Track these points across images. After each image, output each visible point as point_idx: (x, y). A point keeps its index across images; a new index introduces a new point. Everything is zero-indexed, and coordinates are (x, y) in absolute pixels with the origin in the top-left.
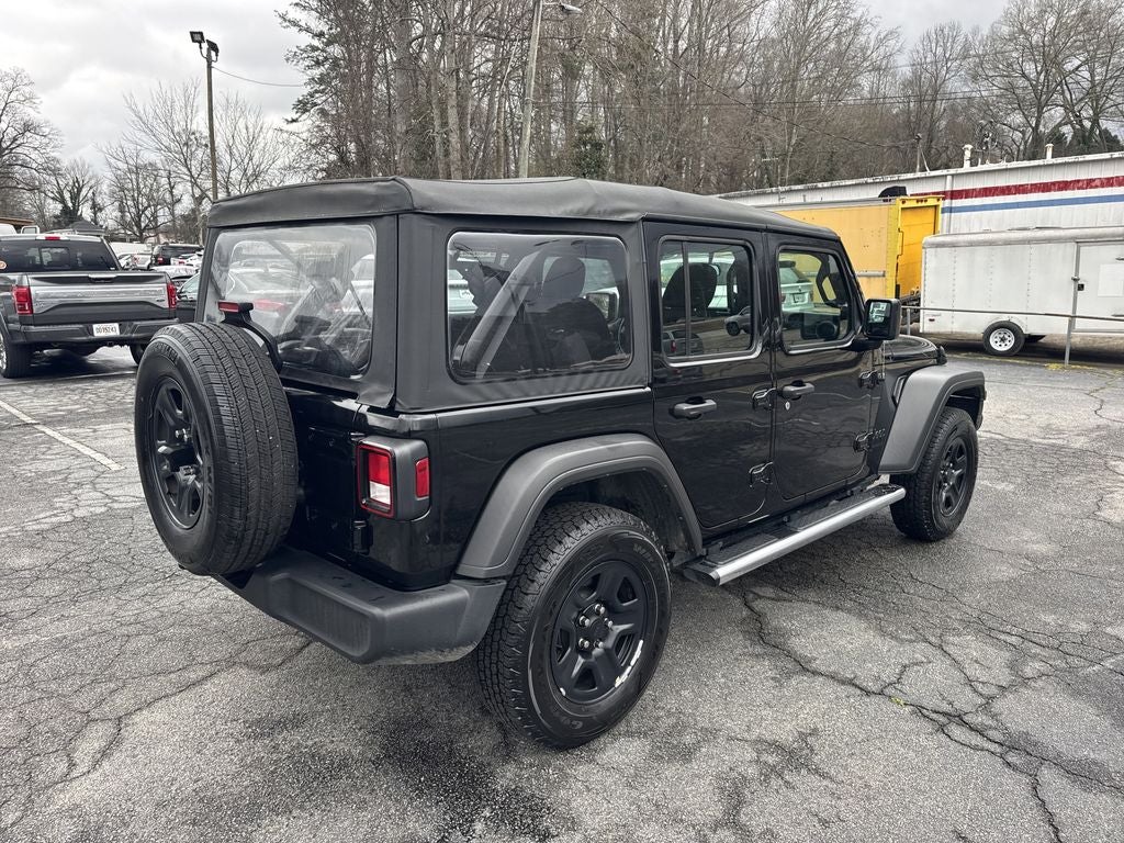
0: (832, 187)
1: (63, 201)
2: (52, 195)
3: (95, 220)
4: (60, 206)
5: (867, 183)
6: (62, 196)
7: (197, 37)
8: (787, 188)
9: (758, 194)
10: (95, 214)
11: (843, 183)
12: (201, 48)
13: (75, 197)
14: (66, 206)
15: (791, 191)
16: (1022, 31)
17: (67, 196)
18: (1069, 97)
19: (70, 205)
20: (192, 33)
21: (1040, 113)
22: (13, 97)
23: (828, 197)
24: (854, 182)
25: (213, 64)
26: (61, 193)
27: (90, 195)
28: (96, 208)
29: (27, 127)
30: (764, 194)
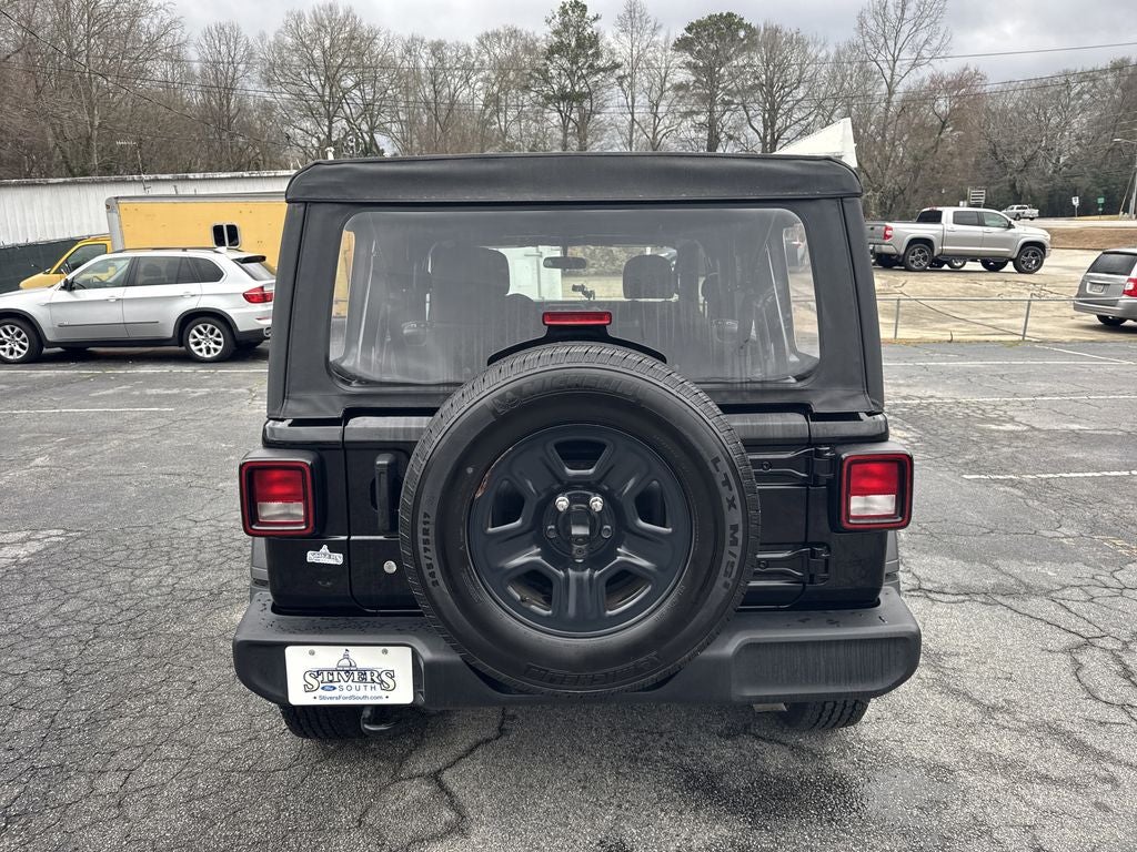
0: (204, 179)
5: (243, 177)
8: (152, 177)
9: (116, 182)
11: (218, 175)
15: (157, 180)
16: (303, 44)
18: (348, 111)
21: (331, 122)
23: (203, 189)
24: (229, 175)
30: (124, 181)
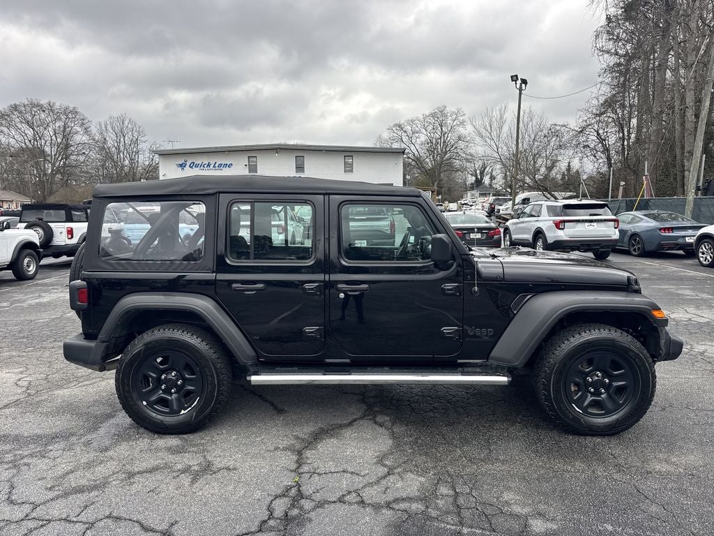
1: (476, 176)
2: (471, 172)
3: (490, 185)
4: (474, 178)
6: (476, 173)
7: (515, 78)
10: (491, 181)
12: (516, 84)
13: (482, 173)
14: (477, 178)
17: (478, 172)
19: (479, 177)
20: (512, 77)
22: (455, 123)
25: (523, 92)
26: (475, 171)
27: (490, 170)
28: (492, 178)
29: (459, 138)
